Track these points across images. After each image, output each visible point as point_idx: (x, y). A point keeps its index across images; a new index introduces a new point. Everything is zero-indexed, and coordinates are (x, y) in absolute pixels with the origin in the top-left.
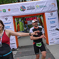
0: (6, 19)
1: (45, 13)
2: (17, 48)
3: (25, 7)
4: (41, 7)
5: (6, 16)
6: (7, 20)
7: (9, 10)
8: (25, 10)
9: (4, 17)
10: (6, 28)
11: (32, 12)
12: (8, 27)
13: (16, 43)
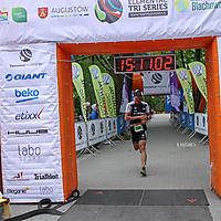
0: (26, 55)
1: (218, 39)
5: (26, 42)
7: (43, 12)
9: (16, 43)
10: (22, 98)
11: (153, 30)
12: (29, 93)
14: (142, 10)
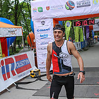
3: (73, 4)
5: (43, 18)
6: (43, 24)
7: (48, 8)
8: (73, 8)
9: (39, 19)
14: (81, 5)
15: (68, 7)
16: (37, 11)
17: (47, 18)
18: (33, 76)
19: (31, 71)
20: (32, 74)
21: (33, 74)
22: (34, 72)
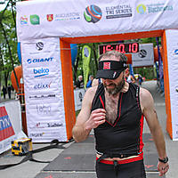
2: (66, 140)
4: (154, 11)
5: (39, 37)
6: (40, 49)
8: (99, 19)
9: (33, 38)
10: (38, 74)
13: (64, 124)
14: (115, 13)
15: (89, 18)
16: (29, 22)
17: (47, 37)
18: (17, 152)
19: (12, 143)
20: (14, 148)
21: (18, 149)
22: (19, 143)
